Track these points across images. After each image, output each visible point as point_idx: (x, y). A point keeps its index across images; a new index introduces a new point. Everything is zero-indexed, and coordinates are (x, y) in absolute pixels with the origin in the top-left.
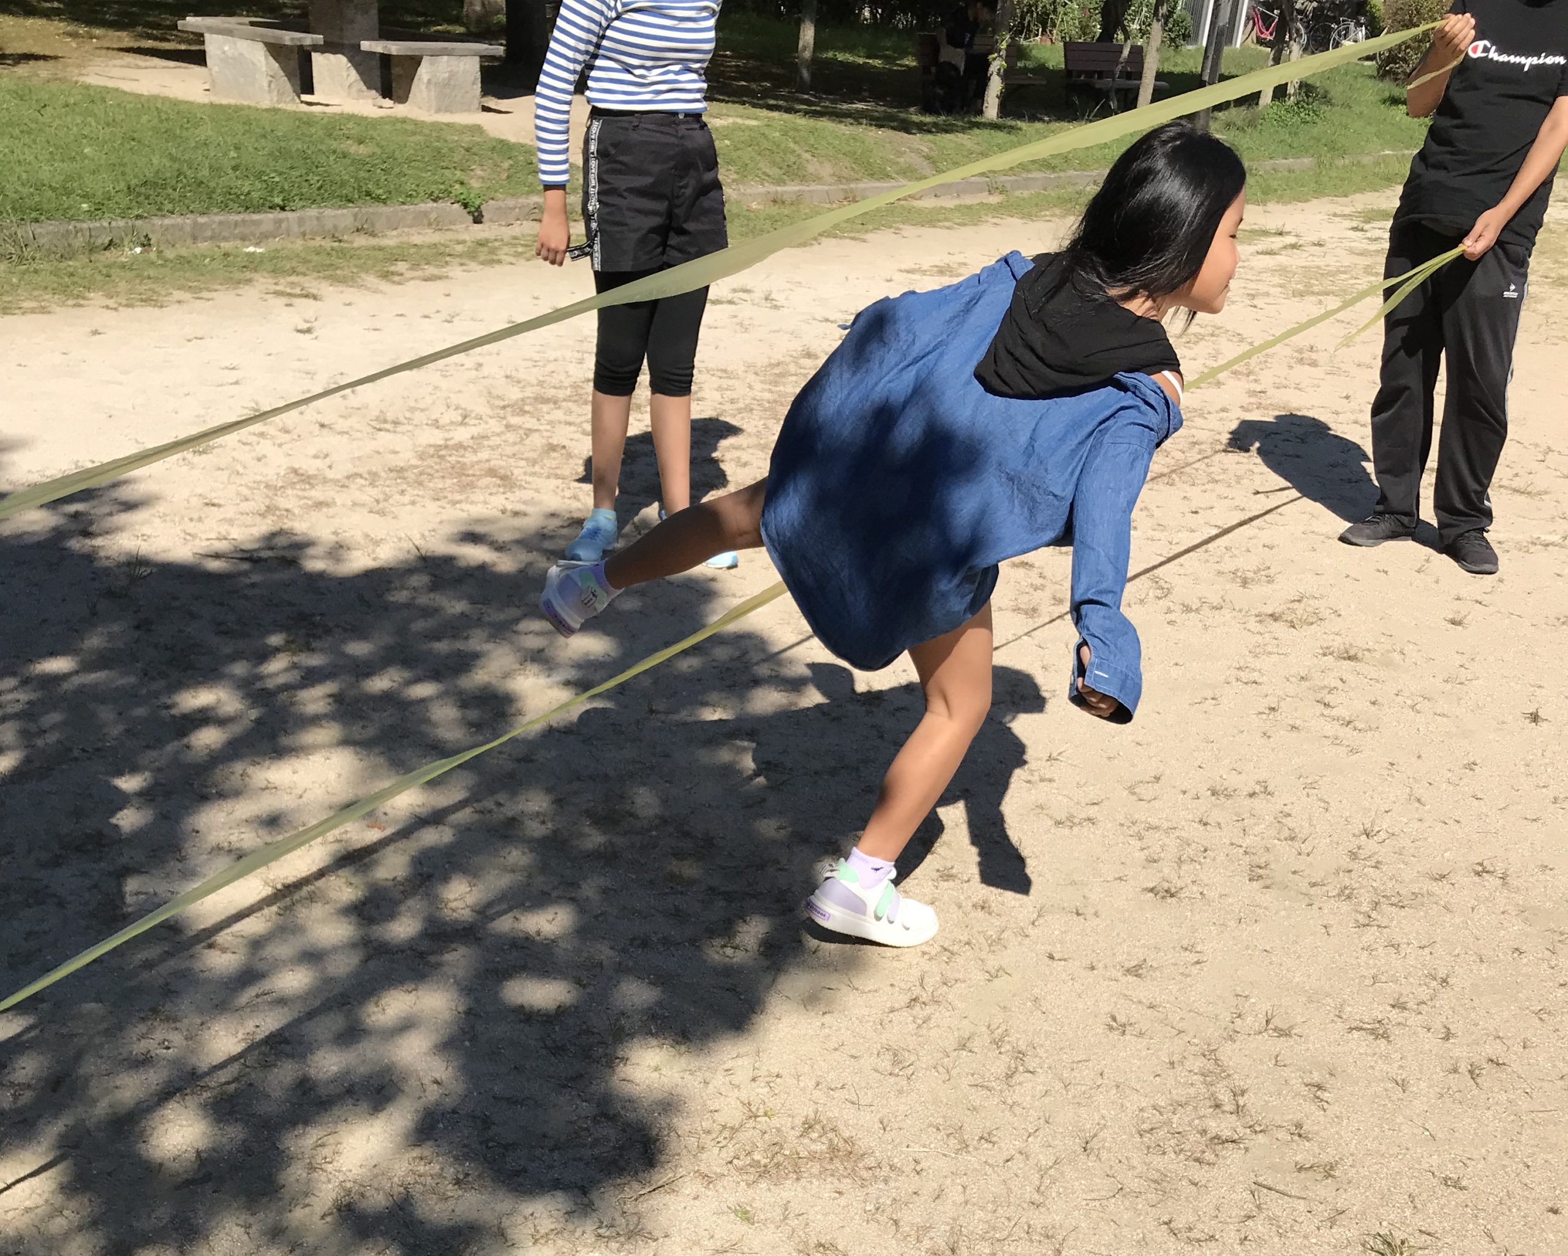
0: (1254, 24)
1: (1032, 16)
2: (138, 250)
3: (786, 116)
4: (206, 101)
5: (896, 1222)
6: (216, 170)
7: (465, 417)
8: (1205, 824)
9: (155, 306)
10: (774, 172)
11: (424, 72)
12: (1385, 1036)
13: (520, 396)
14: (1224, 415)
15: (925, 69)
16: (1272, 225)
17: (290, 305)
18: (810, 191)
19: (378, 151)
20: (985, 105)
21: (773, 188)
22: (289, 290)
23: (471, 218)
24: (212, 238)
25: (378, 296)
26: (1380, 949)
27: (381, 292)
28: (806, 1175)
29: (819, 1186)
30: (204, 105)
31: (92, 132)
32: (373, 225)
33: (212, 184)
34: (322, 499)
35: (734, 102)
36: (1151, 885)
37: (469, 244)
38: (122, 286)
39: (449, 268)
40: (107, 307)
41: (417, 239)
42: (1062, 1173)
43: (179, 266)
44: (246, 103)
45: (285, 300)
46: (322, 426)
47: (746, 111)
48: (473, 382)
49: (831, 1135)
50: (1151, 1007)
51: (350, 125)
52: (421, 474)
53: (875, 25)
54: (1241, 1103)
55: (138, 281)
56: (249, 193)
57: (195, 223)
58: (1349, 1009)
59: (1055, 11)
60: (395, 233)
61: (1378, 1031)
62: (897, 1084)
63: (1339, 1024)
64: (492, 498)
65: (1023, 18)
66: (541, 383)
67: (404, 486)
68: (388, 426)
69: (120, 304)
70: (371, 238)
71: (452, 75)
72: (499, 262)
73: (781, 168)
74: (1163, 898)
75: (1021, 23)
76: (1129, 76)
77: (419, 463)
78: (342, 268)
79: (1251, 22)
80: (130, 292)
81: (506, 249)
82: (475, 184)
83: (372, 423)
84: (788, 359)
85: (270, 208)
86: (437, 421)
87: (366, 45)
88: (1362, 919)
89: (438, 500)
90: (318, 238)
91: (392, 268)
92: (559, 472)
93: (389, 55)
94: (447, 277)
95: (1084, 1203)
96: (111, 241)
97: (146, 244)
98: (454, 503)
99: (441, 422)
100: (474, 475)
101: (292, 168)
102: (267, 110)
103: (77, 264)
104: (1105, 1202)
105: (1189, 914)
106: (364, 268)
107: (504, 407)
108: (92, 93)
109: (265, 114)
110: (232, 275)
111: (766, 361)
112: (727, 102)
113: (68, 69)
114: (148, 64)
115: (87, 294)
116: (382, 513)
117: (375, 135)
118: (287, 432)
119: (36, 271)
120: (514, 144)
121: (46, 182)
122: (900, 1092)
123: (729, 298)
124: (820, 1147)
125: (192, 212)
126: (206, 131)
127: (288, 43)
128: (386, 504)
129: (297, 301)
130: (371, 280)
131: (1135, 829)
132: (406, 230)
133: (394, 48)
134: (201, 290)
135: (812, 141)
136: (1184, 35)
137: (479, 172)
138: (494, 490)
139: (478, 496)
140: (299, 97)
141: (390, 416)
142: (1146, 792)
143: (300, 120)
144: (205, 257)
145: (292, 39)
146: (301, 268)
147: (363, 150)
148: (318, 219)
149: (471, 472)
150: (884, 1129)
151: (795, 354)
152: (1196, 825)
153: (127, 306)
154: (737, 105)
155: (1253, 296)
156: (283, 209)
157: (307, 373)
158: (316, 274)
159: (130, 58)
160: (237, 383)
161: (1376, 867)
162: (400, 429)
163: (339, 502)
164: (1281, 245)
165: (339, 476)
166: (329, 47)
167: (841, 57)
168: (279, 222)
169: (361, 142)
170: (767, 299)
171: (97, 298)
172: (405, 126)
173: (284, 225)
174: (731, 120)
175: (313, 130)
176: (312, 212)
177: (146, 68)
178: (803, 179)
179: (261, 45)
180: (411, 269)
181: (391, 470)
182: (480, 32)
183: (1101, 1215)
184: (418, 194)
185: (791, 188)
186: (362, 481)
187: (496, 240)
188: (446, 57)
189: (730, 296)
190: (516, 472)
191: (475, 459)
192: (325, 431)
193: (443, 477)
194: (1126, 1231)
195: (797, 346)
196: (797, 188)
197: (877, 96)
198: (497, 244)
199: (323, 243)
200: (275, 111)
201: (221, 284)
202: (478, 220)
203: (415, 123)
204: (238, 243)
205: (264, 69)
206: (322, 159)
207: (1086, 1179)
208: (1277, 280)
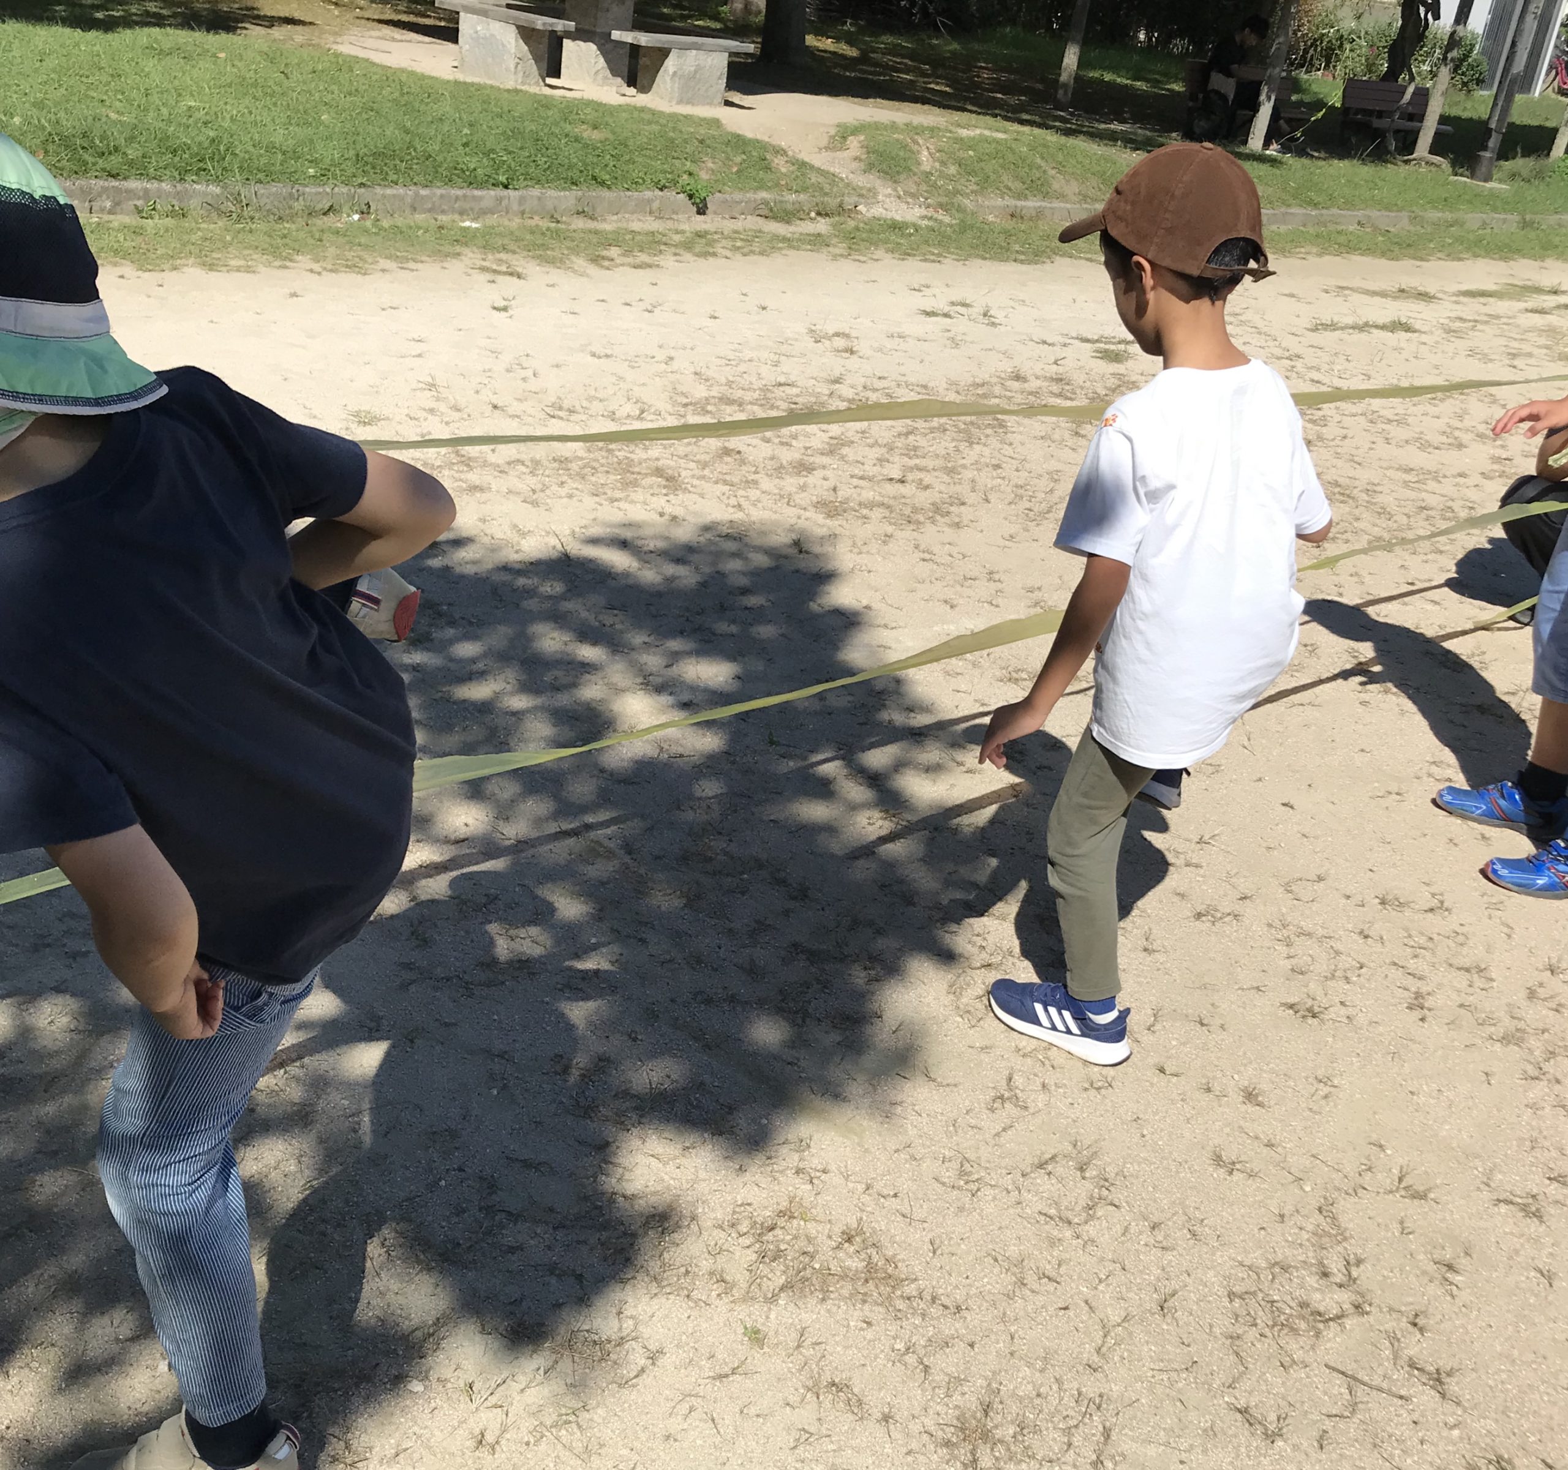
0: (1557, 74)
1: (1315, 50)
2: (356, 217)
3: (1037, 131)
4: (451, 78)
5: (926, 1368)
6: (447, 144)
7: (643, 412)
8: (1366, 937)
9: (359, 273)
10: (1017, 186)
11: (671, 64)
12: (1538, 1215)
13: (705, 394)
14: (1461, 480)
15: (1193, 97)
16: (1547, 280)
17: (493, 281)
18: (1051, 208)
19: (611, 137)
20: (1251, 136)
21: (1011, 202)
22: (495, 267)
23: (695, 209)
24: (430, 210)
25: (584, 280)
26: (1548, 1109)
27: (588, 276)
28: (832, 1296)
29: (846, 1313)
30: (448, 81)
31: (333, 99)
32: (594, 209)
33: (439, 158)
34: (477, 483)
35: (985, 114)
36: (1291, 1000)
37: (688, 234)
38: (332, 251)
39: (662, 257)
40: (311, 271)
41: (636, 226)
42: (1130, 1334)
43: (391, 236)
44: (489, 82)
45: (489, 276)
46: (495, 407)
47: (998, 124)
48: (659, 375)
49: (872, 1251)
50: (1270, 1145)
51: (588, 110)
52: (585, 467)
53: (1149, 46)
54: (1355, 1274)
55: (347, 247)
56: (475, 169)
57: (417, 194)
58: (1500, 1176)
59: (1341, 46)
60: (615, 217)
61: (1531, 1208)
62: (958, 1199)
63: (1486, 1194)
64: (655, 499)
65: (1306, 51)
66: (729, 384)
67: (565, 478)
68: (561, 414)
69: (325, 269)
70: (590, 221)
71: (699, 69)
72: (714, 255)
73: (1024, 183)
74: (1304, 1017)
75: (1304, 57)
76: (1411, 117)
77: (585, 455)
78: (553, 249)
79: (1554, 72)
80: (338, 257)
81: (724, 242)
82: (704, 175)
83: (546, 409)
84: (994, 380)
85: (493, 185)
86: (614, 413)
87: (616, 35)
88: (1532, 1071)
89: (597, 495)
90: (536, 218)
91: (605, 253)
92: (728, 478)
93: (639, 46)
94: (658, 266)
95: (1150, 1374)
96: (332, 206)
97: (365, 212)
98: (613, 500)
99: (618, 415)
100: (639, 473)
101: (521, 148)
102: (508, 91)
103: (293, 226)
104: (1174, 1375)
105: (1330, 1039)
106: (575, 250)
107: (686, 405)
108: (341, 62)
109: (506, 95)
110: (442, 248)
111: (970, 380)
112: (979, 114)
113: (324, 36)
114: (404, 37)
115: (296, 257)
116: (535, 504)
117: (610, 121)
118: (459, 410)
119: (251, 231)
120: (750, 140)
121: (277, 145)
122: (961, 1209)
123: (945, 311)
124: (856, 1264)
125: (415, 184)
126: (446, 107)
127: (539, 27)
128: (542, 495)
129: (500, 279)
130: (580, 262)
131: (1285, 933)
132: (627, 216)
133: (644, 39)
134: (407, 260)
135: (1060, 157)
136: (1477, 79)
137: (710, 165)
138: (656, 491)
139: (638, 495)
140: (544, 81)
141: (566, 404)
142: (1305, 891)
143: (539, 102)
144: (419, 228)
145: (544, 24)
146: (512, 246)
147: (596, 135)
148: (539, 199)
149: (637, 469)
150: (934, 1252)
151: (1003, 375)
152: (1355, 937)
153: (331, 271)
154: (988, 117)
155: (1514, 356)
156: (506, 187)
157: (492, 352)
158: (525, 253)
159: (388, 31)
160: (419, 356)
161: (1557, 1011)
162: (573, 418)
163: (494, 487)
164: (1553, 304)
165: (500, 461)
166: (581, 35)
167: (1108, 77)
168: (500, 200)
169: (595, 127)
170: (985, 315)
171: (304, 261)
172: (642, 115)
173: (505, 203)
174: (978, 131)
175: (550, 113)
176: (536, 192)
177: (402, 41)
178: (1046, 196)
179: (514, 28)
180: (624, 255)
181: (554, 460)
182: (736, 30)
183: (1168, 1390)
184: (644, 181)
185: (1032, 204)
186: (523, 469)
187: (716, 233)
188: (694, 52)
189: (947, 309)
190: (684, 473)
191: (644, 456)
192: (497, 412)
193: (608, 472)
194: (1193, 1416)
195: (1007, 367)
196: (1038, 204)
197: (1139, 118)
198: (716, 237)
199: (541, 223)
200: (517, 91)
201: (429, 256)
202: (701, 211)
203: (653, 112)
204: (456, 217)
205: (513, 51)
206: (554, 142)
207: (1156, 1344)
208: (1543, 341)
